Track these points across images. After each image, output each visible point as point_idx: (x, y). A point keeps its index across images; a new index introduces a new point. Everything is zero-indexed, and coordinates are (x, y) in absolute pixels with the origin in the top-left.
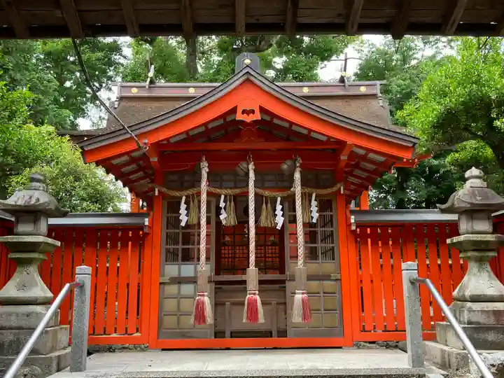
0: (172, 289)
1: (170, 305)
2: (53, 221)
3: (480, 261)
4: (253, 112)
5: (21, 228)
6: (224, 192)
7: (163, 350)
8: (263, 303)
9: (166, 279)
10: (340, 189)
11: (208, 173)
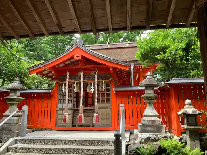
0: (60, 112)
1: (59, 117)
2: (22, 92)
3: (150, 103)
4: (79, 56)
5: (11, 94)
6: (76, 81)
7: (57, 130)
8: (84, 116)
9: (58, 109)
10: (111, 80)
11: (69, 76)
